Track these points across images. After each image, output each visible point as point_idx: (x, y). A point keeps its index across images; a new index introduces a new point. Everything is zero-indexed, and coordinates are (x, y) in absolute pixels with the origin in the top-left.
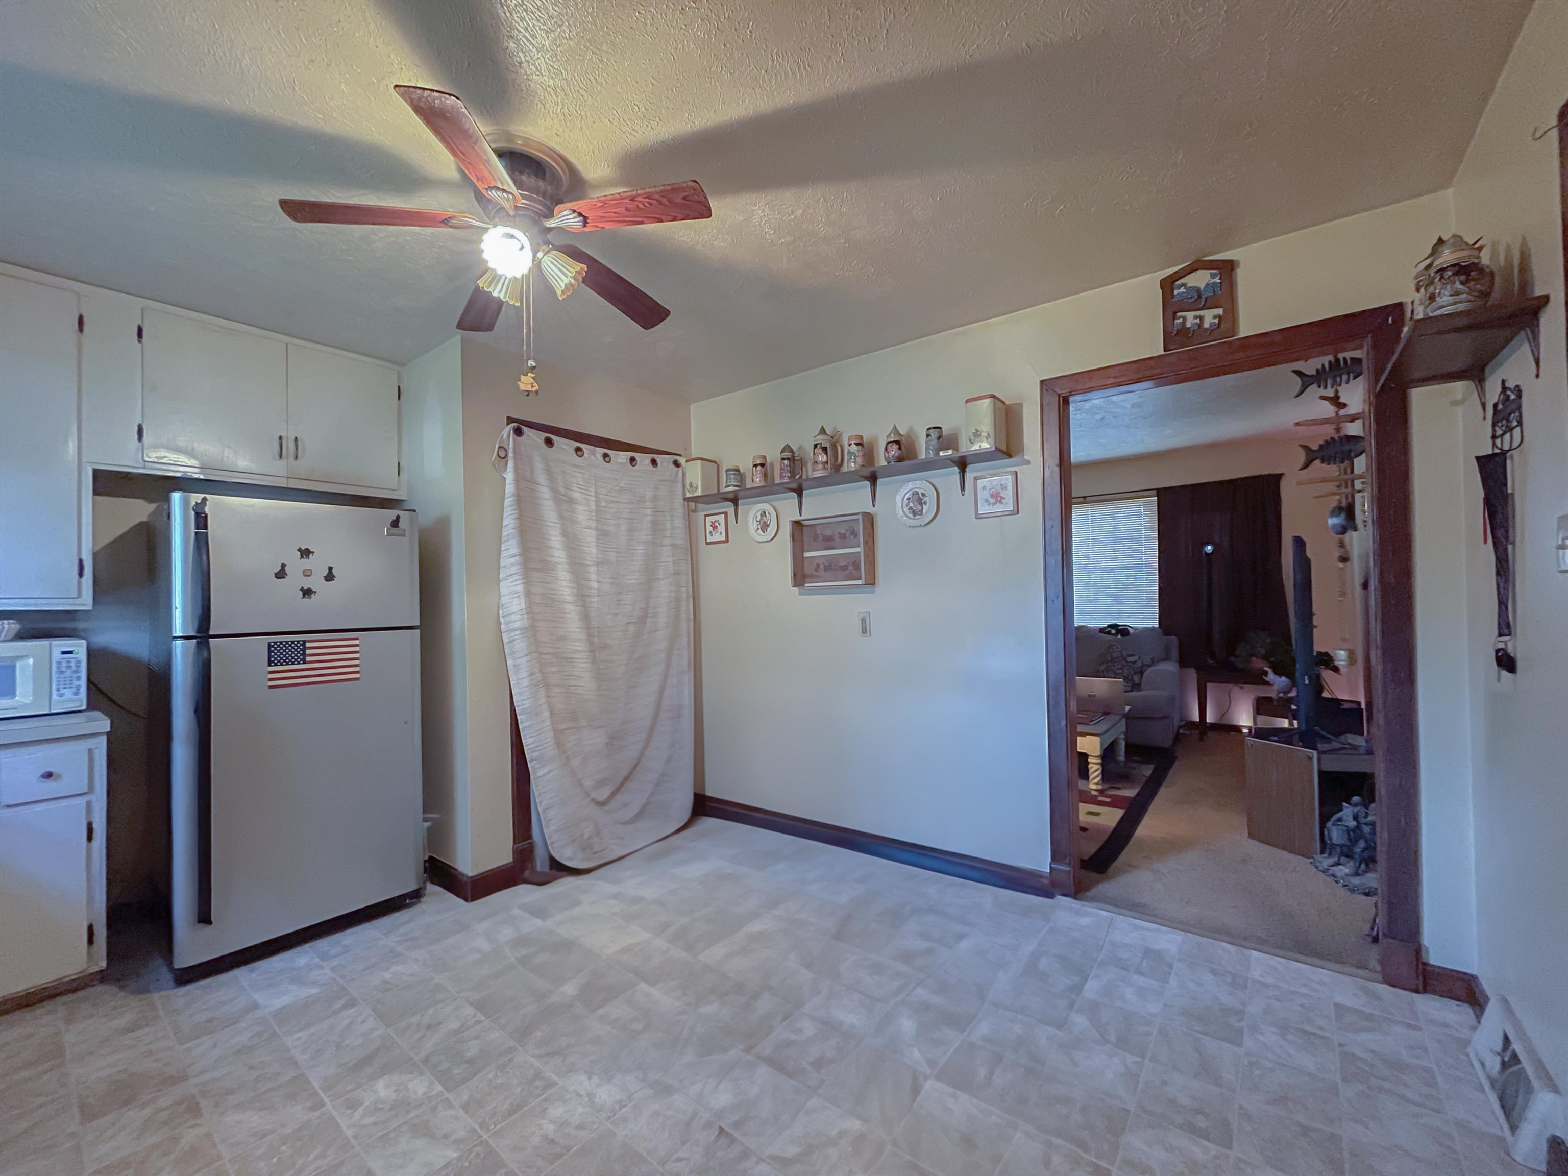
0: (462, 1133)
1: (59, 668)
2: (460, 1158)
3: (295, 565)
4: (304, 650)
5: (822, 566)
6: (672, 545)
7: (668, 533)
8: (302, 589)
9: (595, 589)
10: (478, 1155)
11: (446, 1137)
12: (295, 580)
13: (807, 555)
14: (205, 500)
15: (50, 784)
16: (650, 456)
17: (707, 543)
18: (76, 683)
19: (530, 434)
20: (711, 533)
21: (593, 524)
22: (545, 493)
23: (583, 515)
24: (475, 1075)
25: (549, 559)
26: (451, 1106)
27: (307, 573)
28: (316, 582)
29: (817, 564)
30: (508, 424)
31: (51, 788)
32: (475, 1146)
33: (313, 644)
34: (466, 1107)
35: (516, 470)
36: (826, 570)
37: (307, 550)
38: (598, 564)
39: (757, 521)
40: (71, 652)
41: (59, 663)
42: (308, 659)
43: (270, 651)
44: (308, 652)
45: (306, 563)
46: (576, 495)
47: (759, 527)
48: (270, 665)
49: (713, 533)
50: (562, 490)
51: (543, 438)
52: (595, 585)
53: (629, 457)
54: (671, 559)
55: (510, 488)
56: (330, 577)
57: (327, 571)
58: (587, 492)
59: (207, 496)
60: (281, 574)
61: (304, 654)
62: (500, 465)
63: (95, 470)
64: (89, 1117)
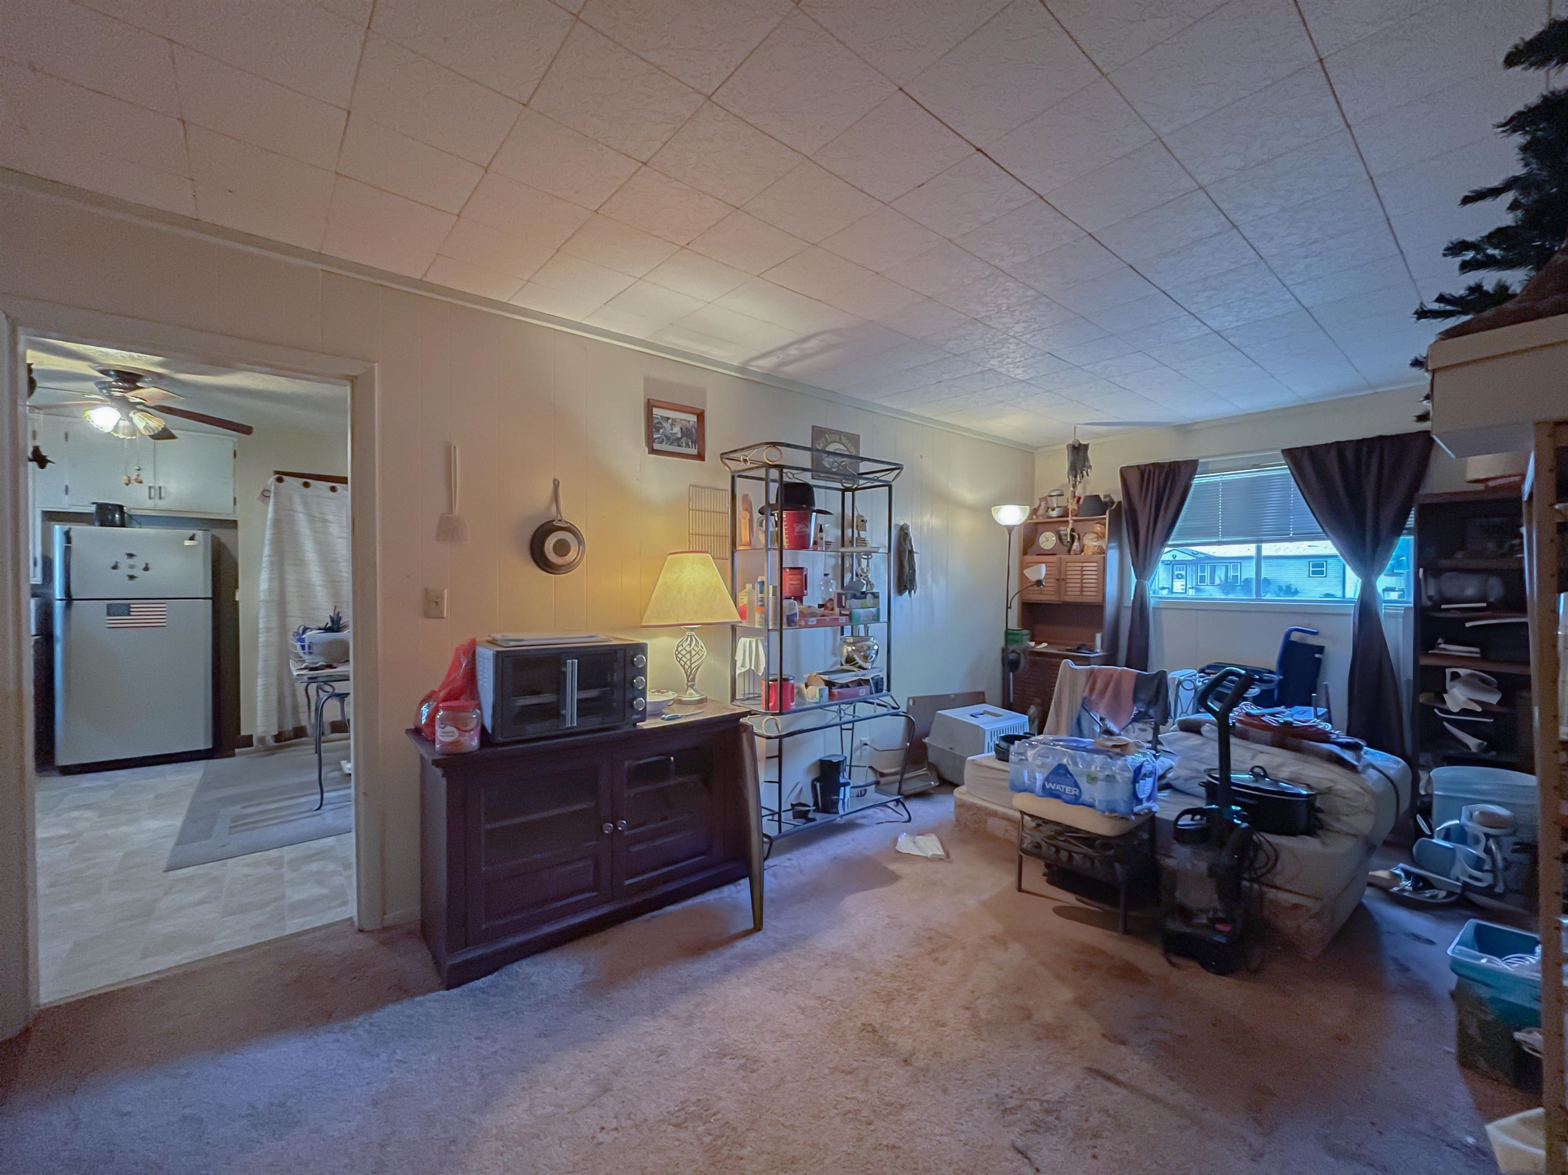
3: (124, 562)
4: (130, 609)
8: (128, 576)
12: (124, 570)
14: (70, 528)
19: (289, 481)
22: (301, 517)
27: (132, 567)
28: (138, 572)
30: (274, 474)
33: (134, 605)
35: (276, 504)
37: (132, 554)
42: (132, 613)
43: (108, 608)
44: (132, 610)
45: (131, 561)
46: (330, 517)
48: (108, 616)
50: (317, 514)
51: (301, 482)
55: (270, 514)
56: (146, 569)
57: (145, 565)
59: (71, 525)
60: (115, 567)
61: (130, 611)
62: (263, 501)
63: (43, 511)
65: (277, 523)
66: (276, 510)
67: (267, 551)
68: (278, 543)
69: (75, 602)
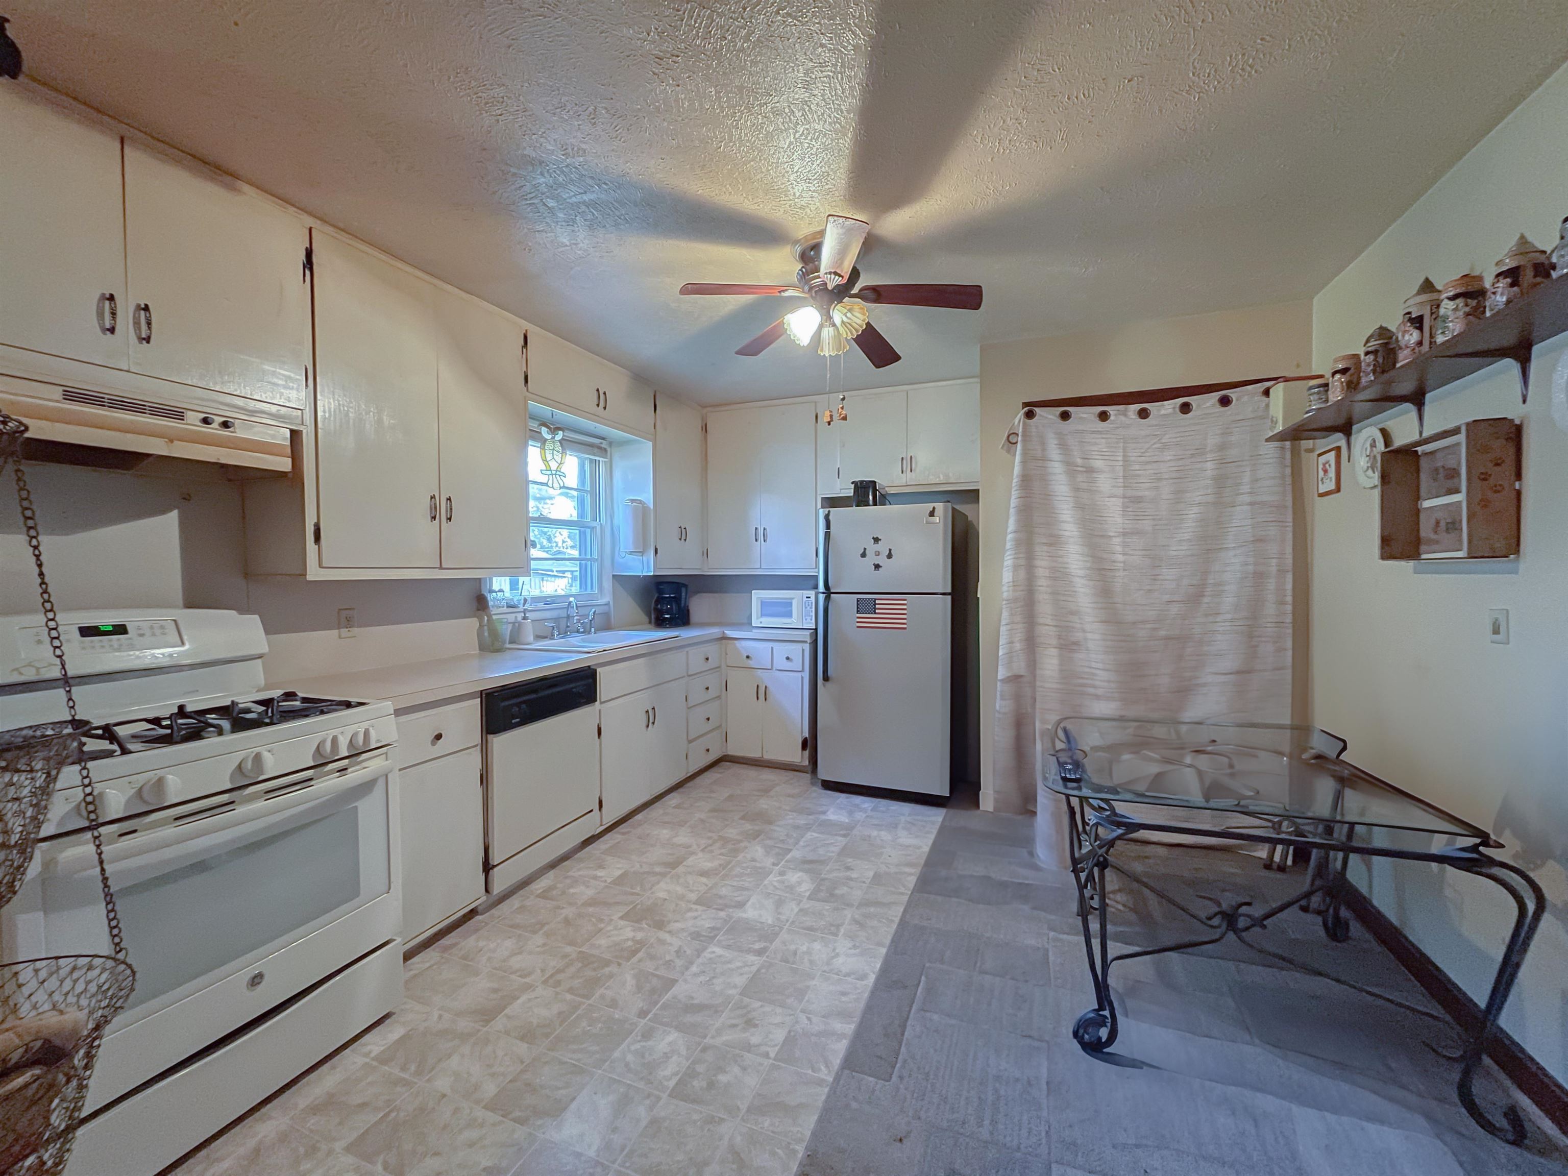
0: (783, 918)
1: (805, 605)
2: (769, 925)
3: (872, 548)
4: (875, 605)
5: (1443, 524)
6: (1251, 504)
7: (1246, 488)
8: (874, 564)
9: (1120, 562)
10: (773, 930)
11: (779, 913)
12: (871, 559)
13: (1427, 504)
14: (829, 511)
15: (788, 663)
16: (1217, 395)
17: (1321, 495)
18: (811, 614)
19: (1042, 413)
20: (1322, 479)
21: (1120, 491)
22: (1057, 468)
23: (1104, 483)
24: (824, 901)
25: (1061, 533)
26: (798, 904)
27: (878, 554)
28: (882, 560)
29: (1436, 519)
30: (1023, 408)
31: (788, 665)
32: (778, 926)
33: (881, 601)
34: (801, 910)
35: (1025, 453)
36: (1447, 531)
37: (877, 538)
38: (1124, 534)
39: (1367, 456)
40: (811, 598)
41: (805, 603)
42: (877, 611)
43: (858, 605)
44: (877, 606)
45: (877, 547)
46: (1098, 464)
47: (1369, 465)
48: (857, 613)
49: (1324, 480)
50: (1079, 461)
51: (1058, 413)
52: (1120, 558)
53: (1178, 405)
54: (1249, 522)
55: (1017, 470)
56: (890, 556)
57: (888, 552)
58: (1112, 458)
59: (830, 509)
60: (864, 555)
61: (875, 609)
62: (1008, 451)
63: (823, 498)
64: (743, 818)
65: (1026, 480)
66: (1024, 462)
67: (1012, 525)
68: (1026, 511)
69: (832, 595)
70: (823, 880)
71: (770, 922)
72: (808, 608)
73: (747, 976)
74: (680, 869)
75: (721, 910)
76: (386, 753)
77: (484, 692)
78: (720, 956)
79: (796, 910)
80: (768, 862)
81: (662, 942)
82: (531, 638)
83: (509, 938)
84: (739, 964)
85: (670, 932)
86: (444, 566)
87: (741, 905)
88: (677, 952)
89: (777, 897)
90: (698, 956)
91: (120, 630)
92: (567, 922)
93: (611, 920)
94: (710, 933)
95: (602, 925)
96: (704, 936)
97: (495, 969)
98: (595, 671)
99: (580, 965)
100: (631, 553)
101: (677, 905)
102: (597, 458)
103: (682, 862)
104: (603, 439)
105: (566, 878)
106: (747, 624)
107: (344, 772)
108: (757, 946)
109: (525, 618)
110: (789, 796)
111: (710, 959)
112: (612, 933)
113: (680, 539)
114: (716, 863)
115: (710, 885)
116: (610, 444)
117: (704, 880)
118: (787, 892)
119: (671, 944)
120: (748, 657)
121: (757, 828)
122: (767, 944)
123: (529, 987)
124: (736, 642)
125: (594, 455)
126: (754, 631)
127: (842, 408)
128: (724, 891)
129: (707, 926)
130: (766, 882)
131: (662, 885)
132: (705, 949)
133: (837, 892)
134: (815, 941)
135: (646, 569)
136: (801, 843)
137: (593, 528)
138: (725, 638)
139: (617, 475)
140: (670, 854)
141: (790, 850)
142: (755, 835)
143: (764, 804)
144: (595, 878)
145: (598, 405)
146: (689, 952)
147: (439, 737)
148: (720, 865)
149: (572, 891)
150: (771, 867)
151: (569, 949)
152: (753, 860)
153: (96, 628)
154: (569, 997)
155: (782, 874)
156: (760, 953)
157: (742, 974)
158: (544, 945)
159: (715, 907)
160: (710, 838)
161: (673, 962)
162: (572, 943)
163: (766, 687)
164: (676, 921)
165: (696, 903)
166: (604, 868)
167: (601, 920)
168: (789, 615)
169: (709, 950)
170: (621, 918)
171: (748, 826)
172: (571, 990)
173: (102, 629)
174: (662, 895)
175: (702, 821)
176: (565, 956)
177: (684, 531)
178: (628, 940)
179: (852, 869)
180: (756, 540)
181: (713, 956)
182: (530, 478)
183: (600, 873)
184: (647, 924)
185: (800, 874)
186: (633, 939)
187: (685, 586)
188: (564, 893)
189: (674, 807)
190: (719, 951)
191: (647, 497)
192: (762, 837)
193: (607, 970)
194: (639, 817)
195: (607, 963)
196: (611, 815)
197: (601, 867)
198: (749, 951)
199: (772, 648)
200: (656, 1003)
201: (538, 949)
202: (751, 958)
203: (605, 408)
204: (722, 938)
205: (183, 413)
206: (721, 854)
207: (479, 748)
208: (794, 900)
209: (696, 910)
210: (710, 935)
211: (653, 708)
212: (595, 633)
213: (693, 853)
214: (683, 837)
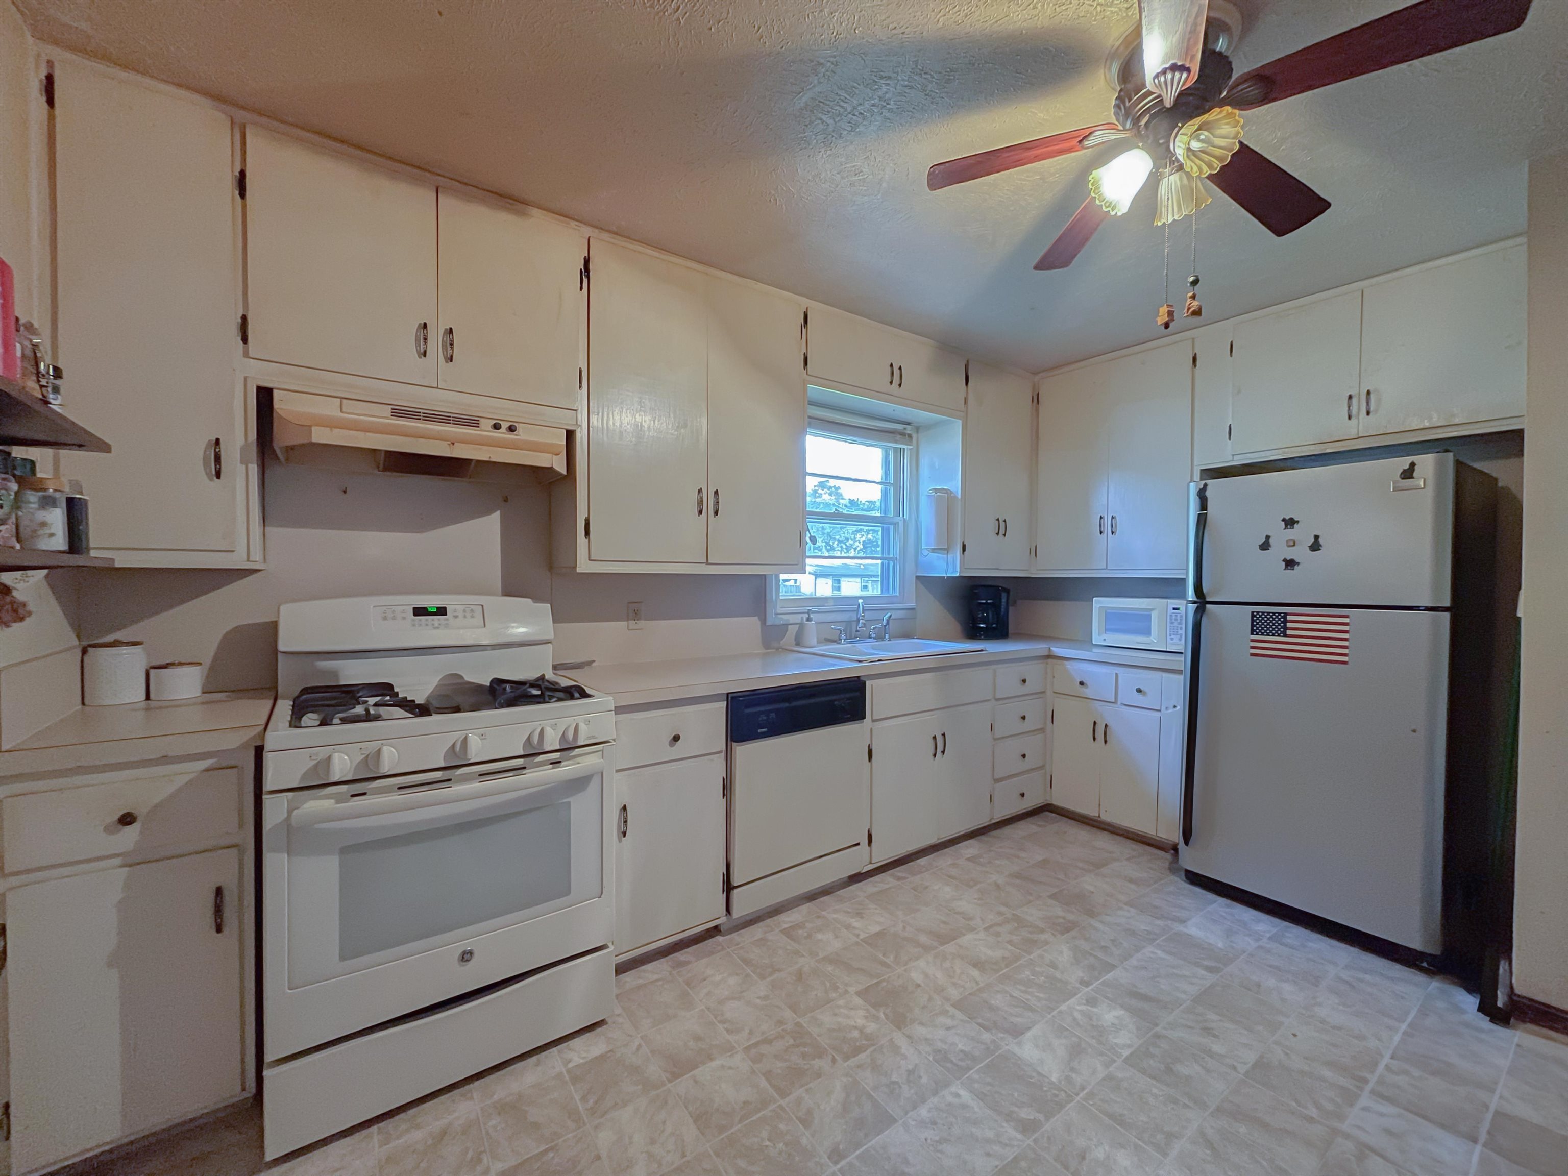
0: (1077, 1080)
1: (1171, 619)
2: (1052, 1083)
3: (1280, 535)
4: (1285, 622)
8: (1285, 560)
10: (1056, 1096)
11: (1072, 1069)
12: (1280, 551)
14: (1205, 485)
15: (1140, 696)
18: (1180, 632)
24: (1154, 1078)
26: (1107, 1066)
27: (1293, 544)
28: (1300, 553)
31: (1139, 700)
32: (1066, 1092)
33: (1294, 616)
34: (1109, 1078)
37: (1291, 519)
40: (1178, 609)
41: (1171, 616)
42: (1289, 632)
43: (1253, 621)
44: (1289, 625)
45: (1291, 533)
48: (1252, 634)
56: (1315, 546)
57: (1313, 540)
59: (1207, 481)
60: (1265, 546)
61: (1286, 628)
63: (1202, 470)
64: (1053, 897)
69: (1208, 606)
70: (1157, 1036)
71: (1054, 1079)
72: (1176, 624)
73: (997, 1163)
74: (950, 948)
75: (987, 1029)
76: (602, 751)
77: (730, 696)
78: (964, 1106)
79: (1101, 1075)
80: (1076, 975)
81: (896, 1049)
82: (814, 641)
83: (737, 975)
84: (990, 1134)
85: (909, 1037)
86: (710, 561)
87: (1017, 1032)
88: (910, 1072)
89: (1074, 1039)
90: (935, 1093)
91: (442, 611)
92: (799, 976)
93: (846, 992)
94: (961, 1060)
95: (834, 995)
96: (952, 1062)
97: (708, 1009)
98: (864, 683)
99: (791, 1042)
100: (933, 551)
101: (930, 999)
102: (902, 446)
103: (954, 939)
104: (909, 424)
105: (818, 917)
106: (1086, 641)
107: (558, 765)
108: (1026, 1114)
109: (809, 619)
110: (1131, 881)
111: (950, 1104)
112: (842, 1010)
113: (998, 534)
114: (998, 954)
115: (982, 985)
116: (918, 429)
117: (975, 973)
118: (1093, 1037)
119: (905, 1057)
120: (1082, 683)
121: (1071, 917)
122: (1041, 1117)
123: (729, 1049)
124: (1066, 663)
125: (896, 442)
126: (1095, 650)
127: (1193, 297)
128: (998, 1000)
129: (960, 1046)
130: (1063, 1007)
131: (922, 963)
132: (947, 1085)
133: (1180, 1068)
134: (1122, 1146)
135: (951, 569)
136: (1134, 961)
137: (895, 524)
138: (1050, 656)
139: (924, 462)
140: (944, 923)
141: (1114, 967)
142: (1067, 928)
143: (1089, 883)
144: (848, 927)
145: (891, 383)
146: (924, 1080)
147: (676, 738)
148: (1004, 958)
149: (819, 936)
150: (1078, 985)
151: (788, 1014)
152: (1053, 965)
153: (425, 609)
154: (764, 1083)
155: (1091, 1001)
156: (1027, 1127)
157: (988, 1155)
158: (766, 998)
159: (980, 1021)
160: (1000, 913)
161: (900, 1087)
162: (794, 1008)
163: (1106, 726)
164: (921, 1024)
165: (957, 1005)
166: (862, 918)
167: (835, 988)
168: (1147, 632)
169: (953, 1089)
170: (859, 994)
171: (1058, 911)
172: (768, 1075)
173: (430, 610)
174: (916, 977)
175: (998, 886)
176: (780, 1022)
177: (1002, 524)
178: (856, 1028)
179: (1215, 1036)
180: (1101, 533)
181: (956, 1101)
182: (809, 470)
183: (856, 923)
184: (884, 1013)
185: (1120, 1012)
186: (861, 1030)
187: (1007, 591)
188: (809, 936)
189: (968, 859)
190: (966, 1096)
191: (955, 485)
192: (1073, 933)
193: (817, 1063)
194: (922, 861)
195: (820, 1053)
196: (882, 854)
197: (859, 915)
198: (1009, 1117)
199: (1117, 674)
200: (858, 1145)
201: (758, 1001)
202: (1010, 1131)
203: (900, 385)
204: (976, 1077)
205: (478, 421)
206: (1010, 942)
207: (723, 755)
208: (1102, 1054)
209: (953, 1017)
210: (960, 1063)
211: (944, 735)
212: (890, 640)
213: (972, 929)
214: (967, 903)
